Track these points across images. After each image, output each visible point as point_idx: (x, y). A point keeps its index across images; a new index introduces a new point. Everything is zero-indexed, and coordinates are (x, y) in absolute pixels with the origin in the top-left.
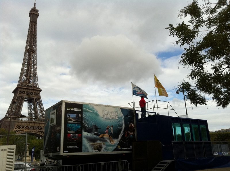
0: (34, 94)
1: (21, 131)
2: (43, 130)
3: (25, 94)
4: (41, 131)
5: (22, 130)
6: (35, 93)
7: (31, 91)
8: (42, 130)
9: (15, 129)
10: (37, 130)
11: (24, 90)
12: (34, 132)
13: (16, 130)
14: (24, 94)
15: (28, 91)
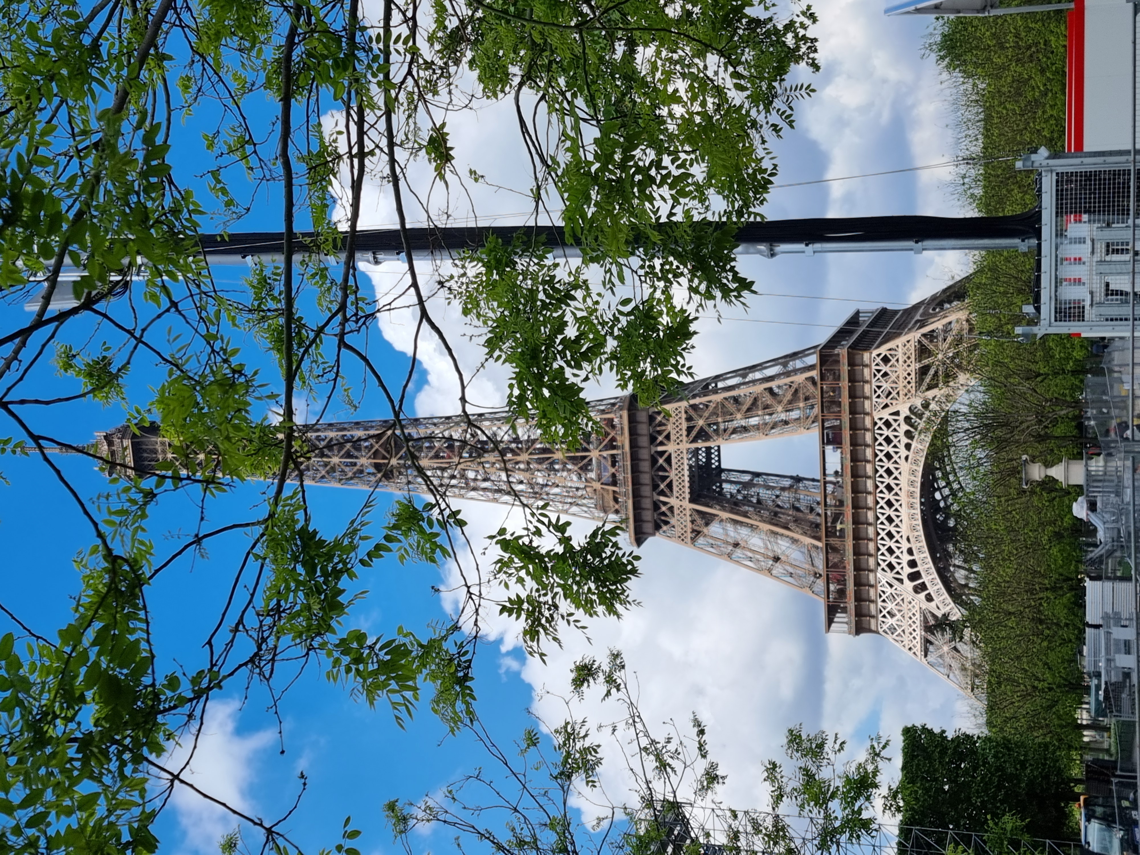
0: (662, 444)
1: (910, 552)
2: (897, 413)
3: (673, 501)
4: (905, 427)
5: (905, 546)
6: (653, 439)
7: (645, 466)
8: (901, 418)
9: (901, 581)
10: (903, 452)
11: (647, 503)
12: (913, 473)
13: (906, 581)
14: (671, 509)
15: (646, 479)
